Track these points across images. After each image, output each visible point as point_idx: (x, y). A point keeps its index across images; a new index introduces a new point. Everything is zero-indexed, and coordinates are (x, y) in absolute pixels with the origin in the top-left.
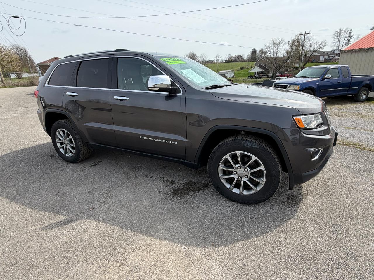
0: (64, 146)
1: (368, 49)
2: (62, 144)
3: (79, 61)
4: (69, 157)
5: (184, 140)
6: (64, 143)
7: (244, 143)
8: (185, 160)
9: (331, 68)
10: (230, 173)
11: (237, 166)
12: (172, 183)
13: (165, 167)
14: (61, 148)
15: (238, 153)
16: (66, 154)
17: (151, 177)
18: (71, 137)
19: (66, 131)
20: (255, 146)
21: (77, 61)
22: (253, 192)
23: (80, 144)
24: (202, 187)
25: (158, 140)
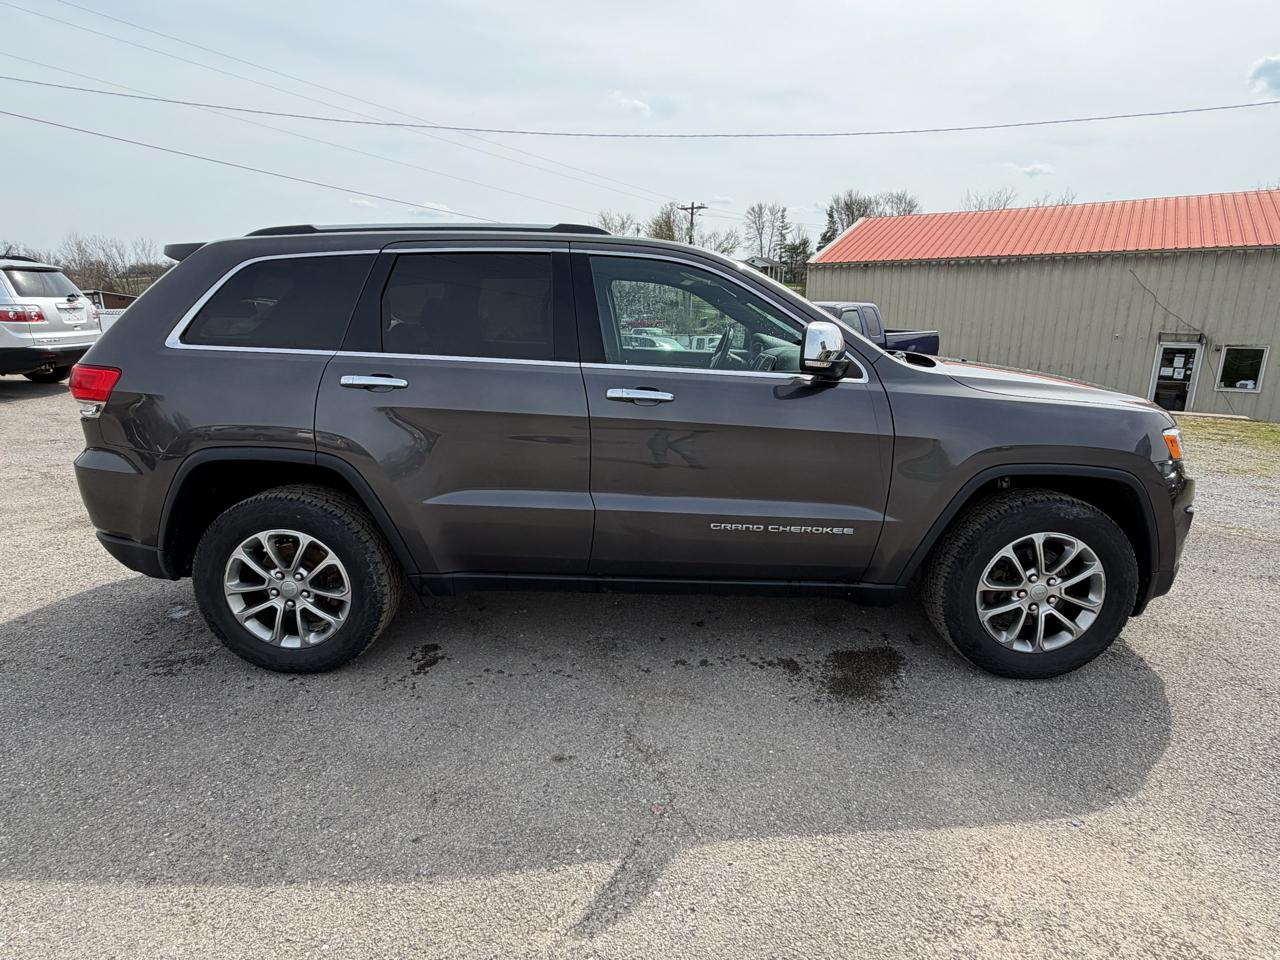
0: (279, 604)
5: (878, 516)
7: (1059, 508)
8: (859, 582)
14: (248, 618)
15: (1039, 538)
16: (281, 640)
17: (704, 663)
20: (1085, 513)
21: (378, 251)
23: (384, 583)
25: (781, 528)
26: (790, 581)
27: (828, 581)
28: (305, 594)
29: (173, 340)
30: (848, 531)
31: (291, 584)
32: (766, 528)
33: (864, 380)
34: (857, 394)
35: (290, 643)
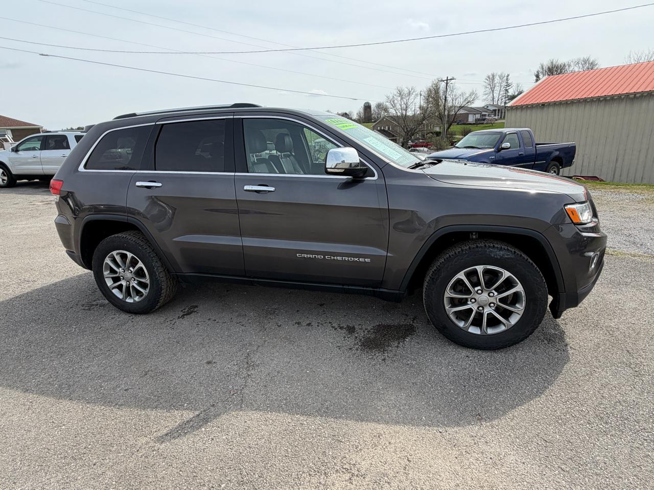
0: (124, 283)
1: (543, 105)
2: (116, 280)
3: (157, 123)
4: (135, 302)
5: (384, 253)
6: (122, 278)
7: (491, 251)
8: (380, 288)
9: (508, 133)
10: (464, 302)
11: (476, 289)
12: (351, 330)
13: (321, 305)
14: (113, 288)
15: (480, 269)
16: (126, 298)
17: (309, 325)
18: (140, 264)
19: (130, 255)
20: (508, 255)
21: (154, 123)
22: (502, 328)
23: (161, 275)
24: (406, 332)
26: (343, 285)
27: (363, 287)
28: (133, 279)
29: (81, 168)
30: (367, 260)
31: (128, 275)
32: (324, 257)
33: (376, 178)
34: (374, 186)
35: (129, 300)
